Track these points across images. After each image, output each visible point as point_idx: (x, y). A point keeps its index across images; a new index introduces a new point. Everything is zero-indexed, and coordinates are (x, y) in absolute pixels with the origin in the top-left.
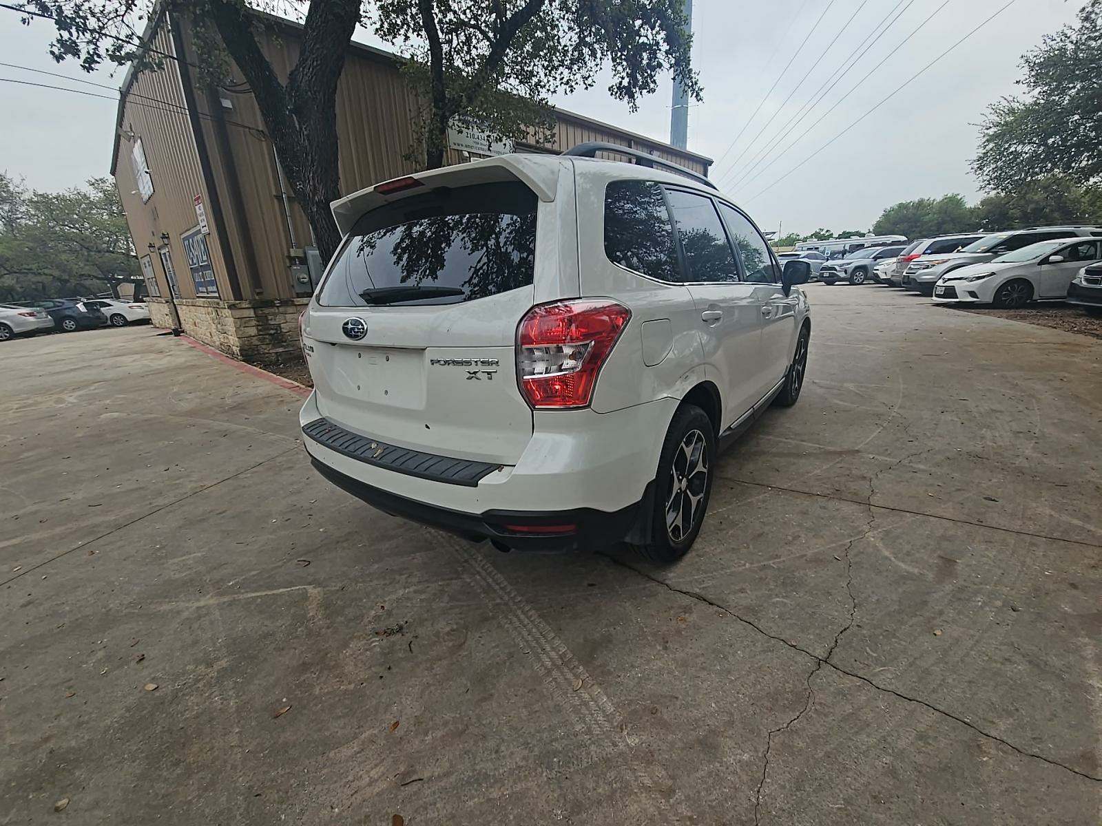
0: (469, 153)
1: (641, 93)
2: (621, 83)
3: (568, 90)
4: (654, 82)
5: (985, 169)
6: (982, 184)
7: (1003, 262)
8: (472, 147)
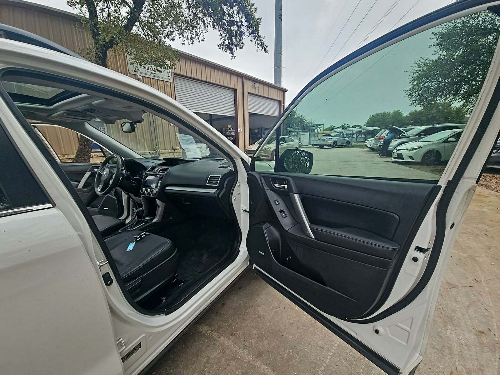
0: (142, 76)
1: (236, 48)
2: (224, 42)
3: (190, 42)
4: (242, 43)
5: (413, 95)
6: (412, 102)
7: (425, 141)
8: (144, 74)
